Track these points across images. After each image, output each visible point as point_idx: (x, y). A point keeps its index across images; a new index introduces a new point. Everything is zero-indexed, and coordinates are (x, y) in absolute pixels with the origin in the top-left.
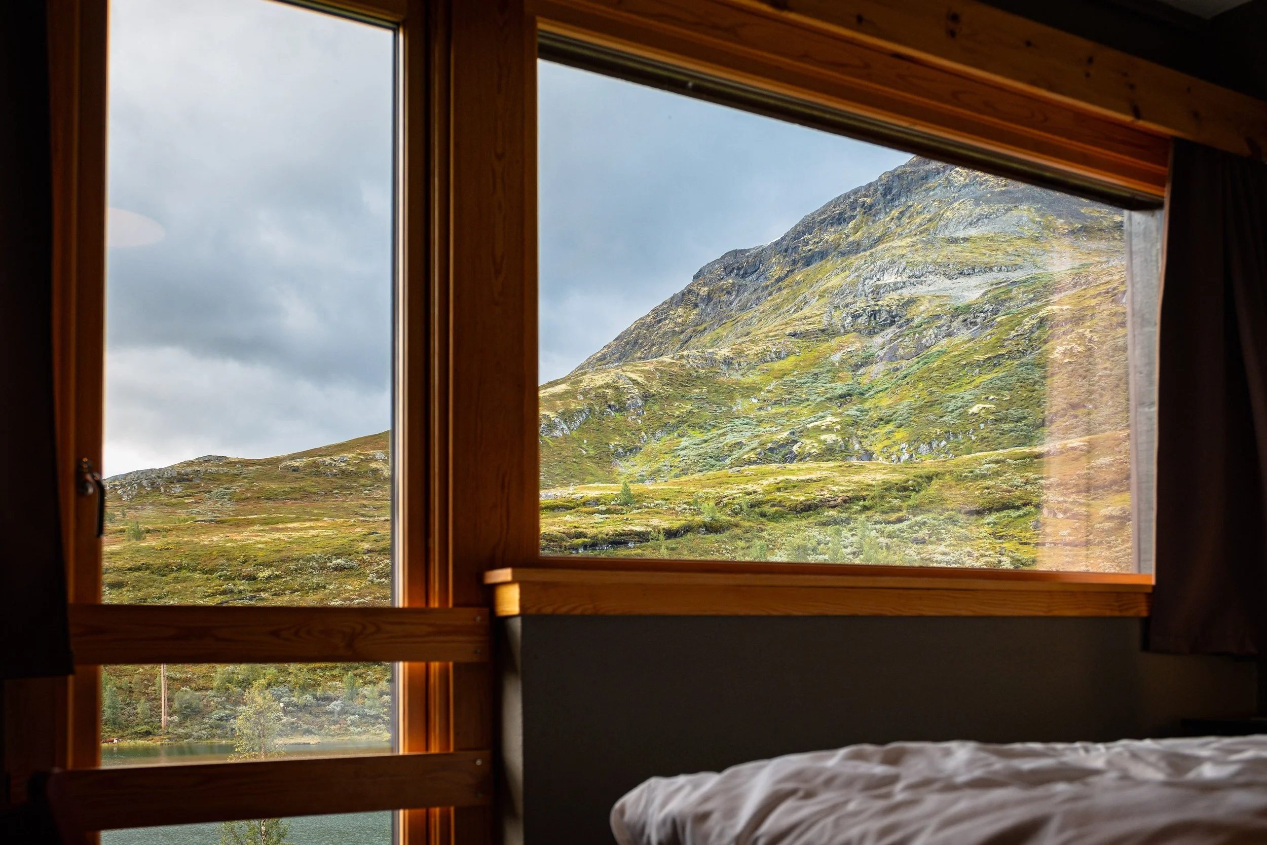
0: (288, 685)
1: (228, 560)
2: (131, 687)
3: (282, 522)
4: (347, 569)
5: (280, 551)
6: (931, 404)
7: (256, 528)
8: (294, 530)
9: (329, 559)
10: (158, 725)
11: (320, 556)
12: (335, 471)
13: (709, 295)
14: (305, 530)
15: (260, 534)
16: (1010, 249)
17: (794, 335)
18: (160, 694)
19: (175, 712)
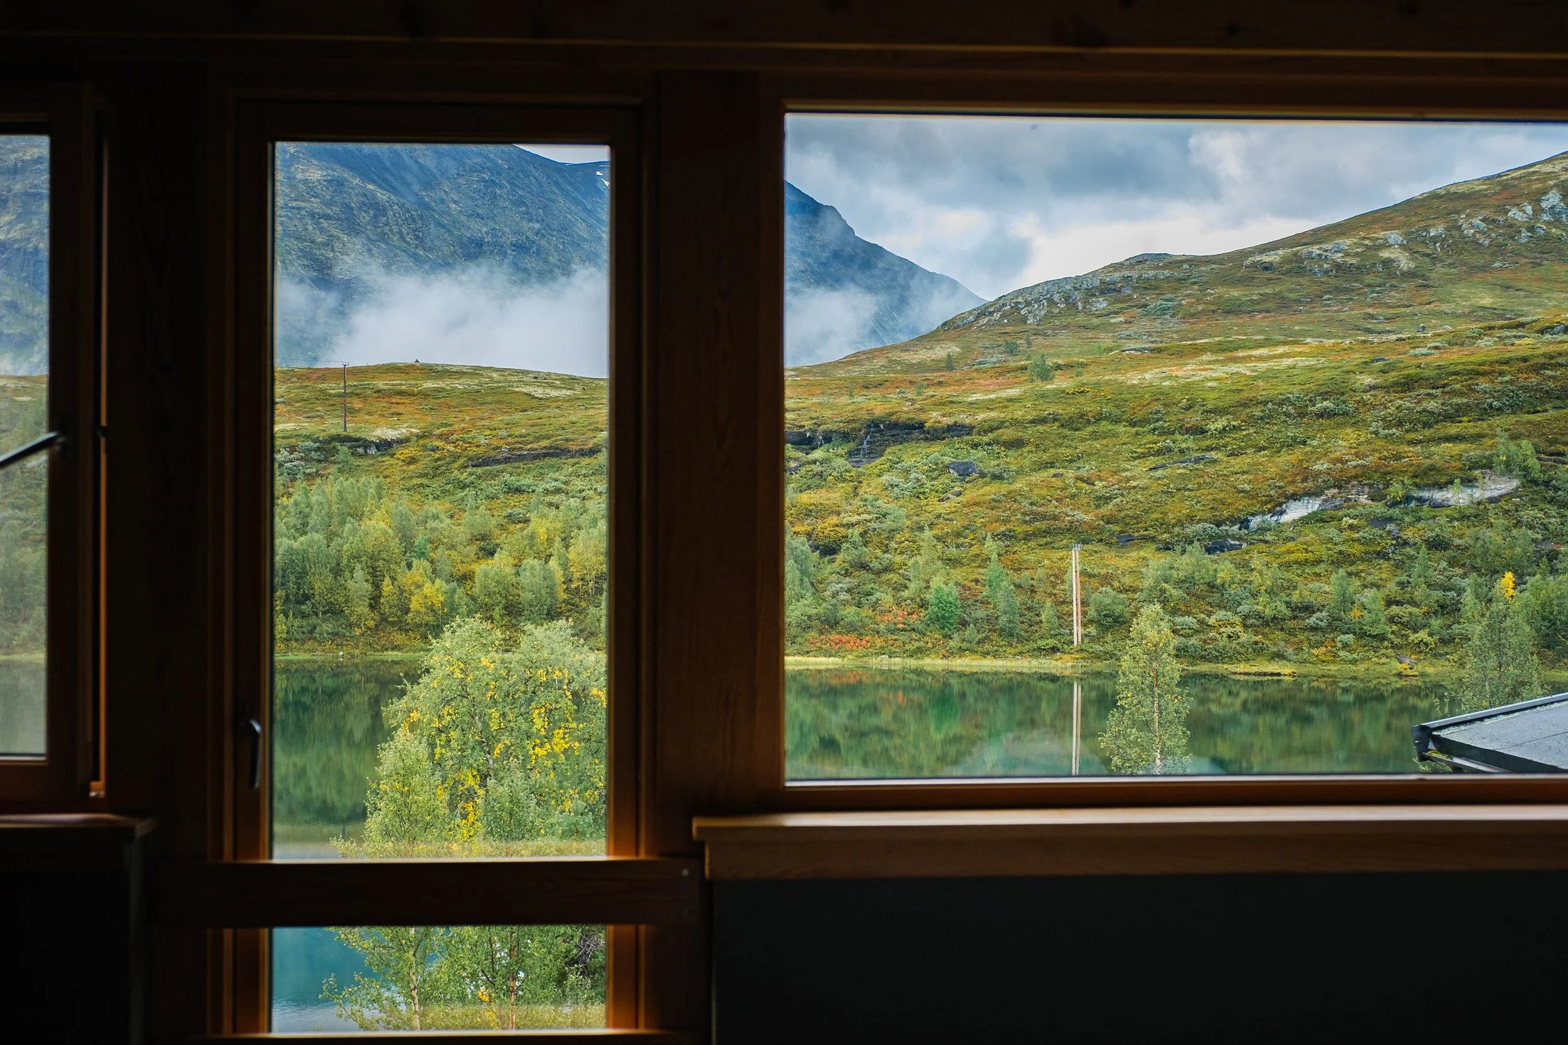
0: (1249, 586)
1: (1165, 405)
2: (1033, 586)
3: (1245, 348)
4: (1338, 415)
5: (1239, 391)
7: (1205, 358)
8: (1260, 359)
9: (1311, 401)
10: (1068, 638)
11: (1298, 397)
12: (1326, 266)
14: (1277, 358)
15: (1212, 366)
18: (1071, 596)
19: (1091, 621)
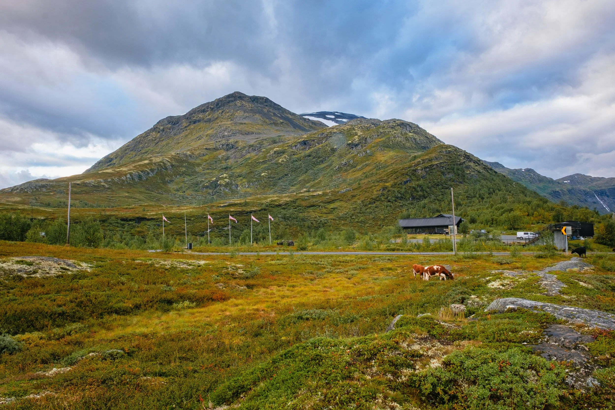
6: (251, 172)
13: (163, 129)
16: (257, 128)
17: (206, 149)
